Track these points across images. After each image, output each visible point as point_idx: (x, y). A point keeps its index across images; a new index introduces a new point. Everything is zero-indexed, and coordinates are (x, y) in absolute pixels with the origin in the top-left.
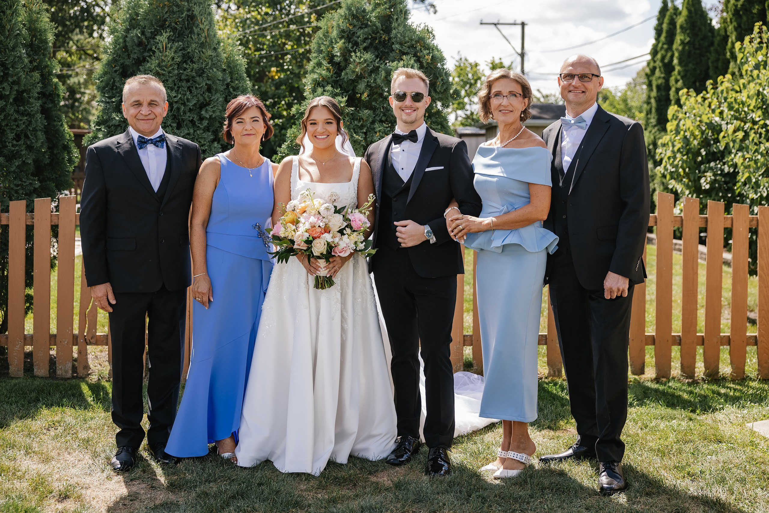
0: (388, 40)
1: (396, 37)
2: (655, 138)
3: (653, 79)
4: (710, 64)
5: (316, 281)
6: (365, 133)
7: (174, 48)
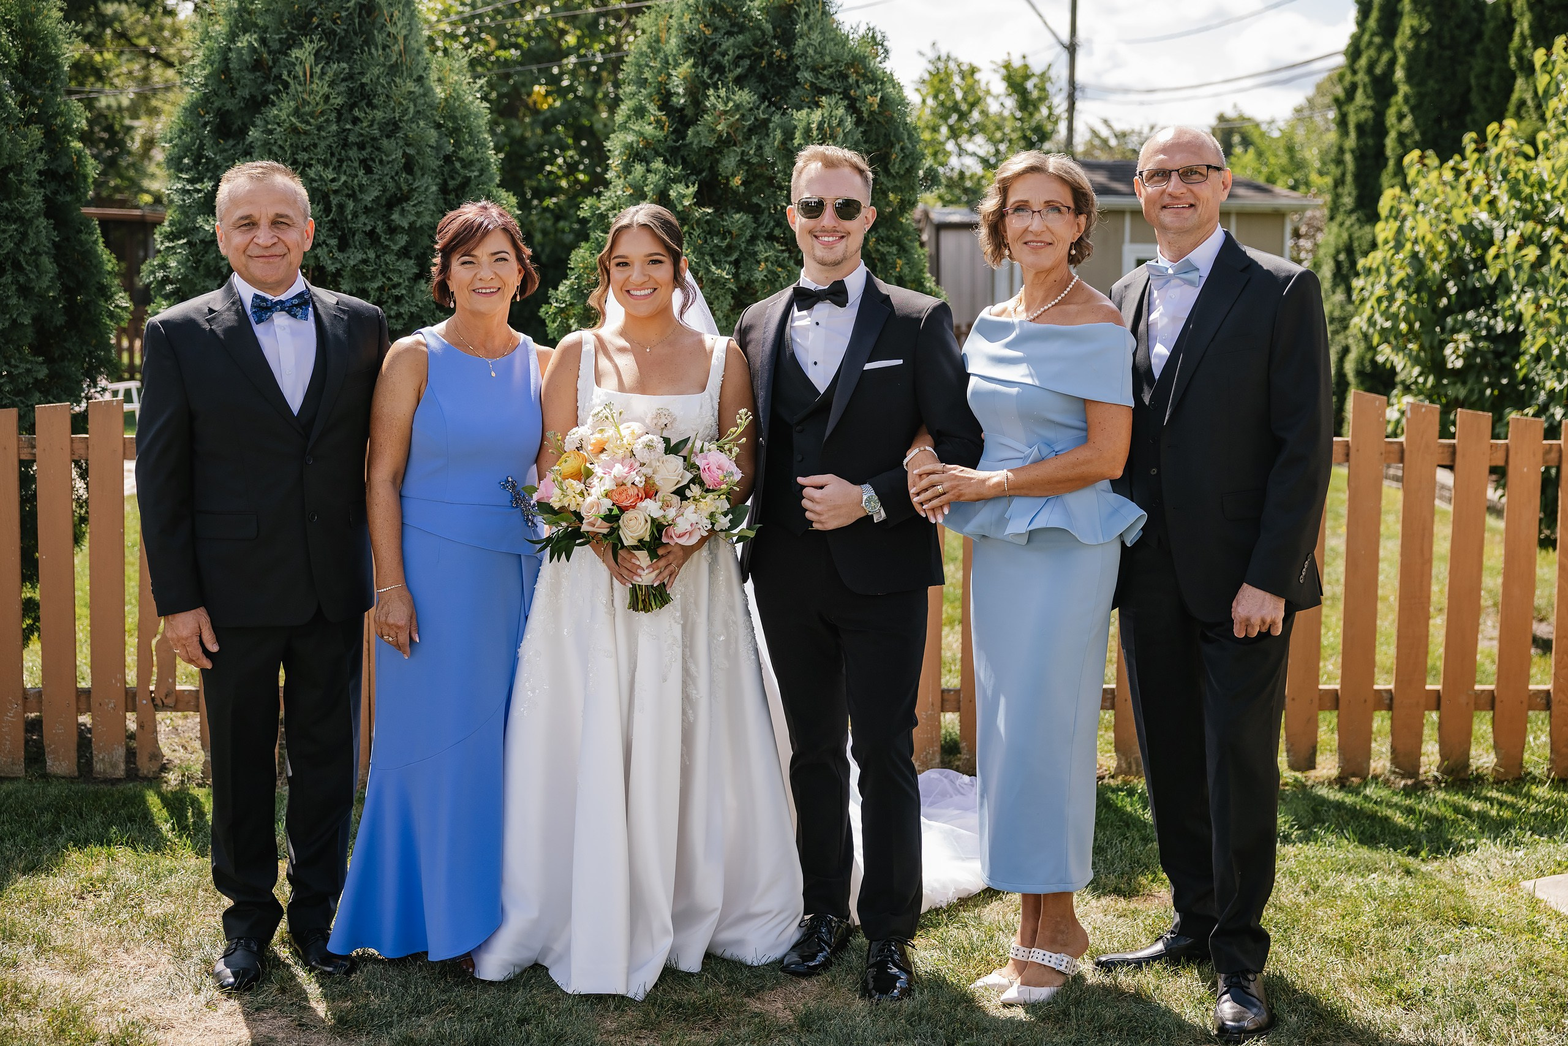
0: (787, 60)
1: (804, 54)
2: (1350, 237)
3: (1351, 109)
4: (1473, 81)
5: (632, 596)
6: (736, 263)
7: (330, 73)
